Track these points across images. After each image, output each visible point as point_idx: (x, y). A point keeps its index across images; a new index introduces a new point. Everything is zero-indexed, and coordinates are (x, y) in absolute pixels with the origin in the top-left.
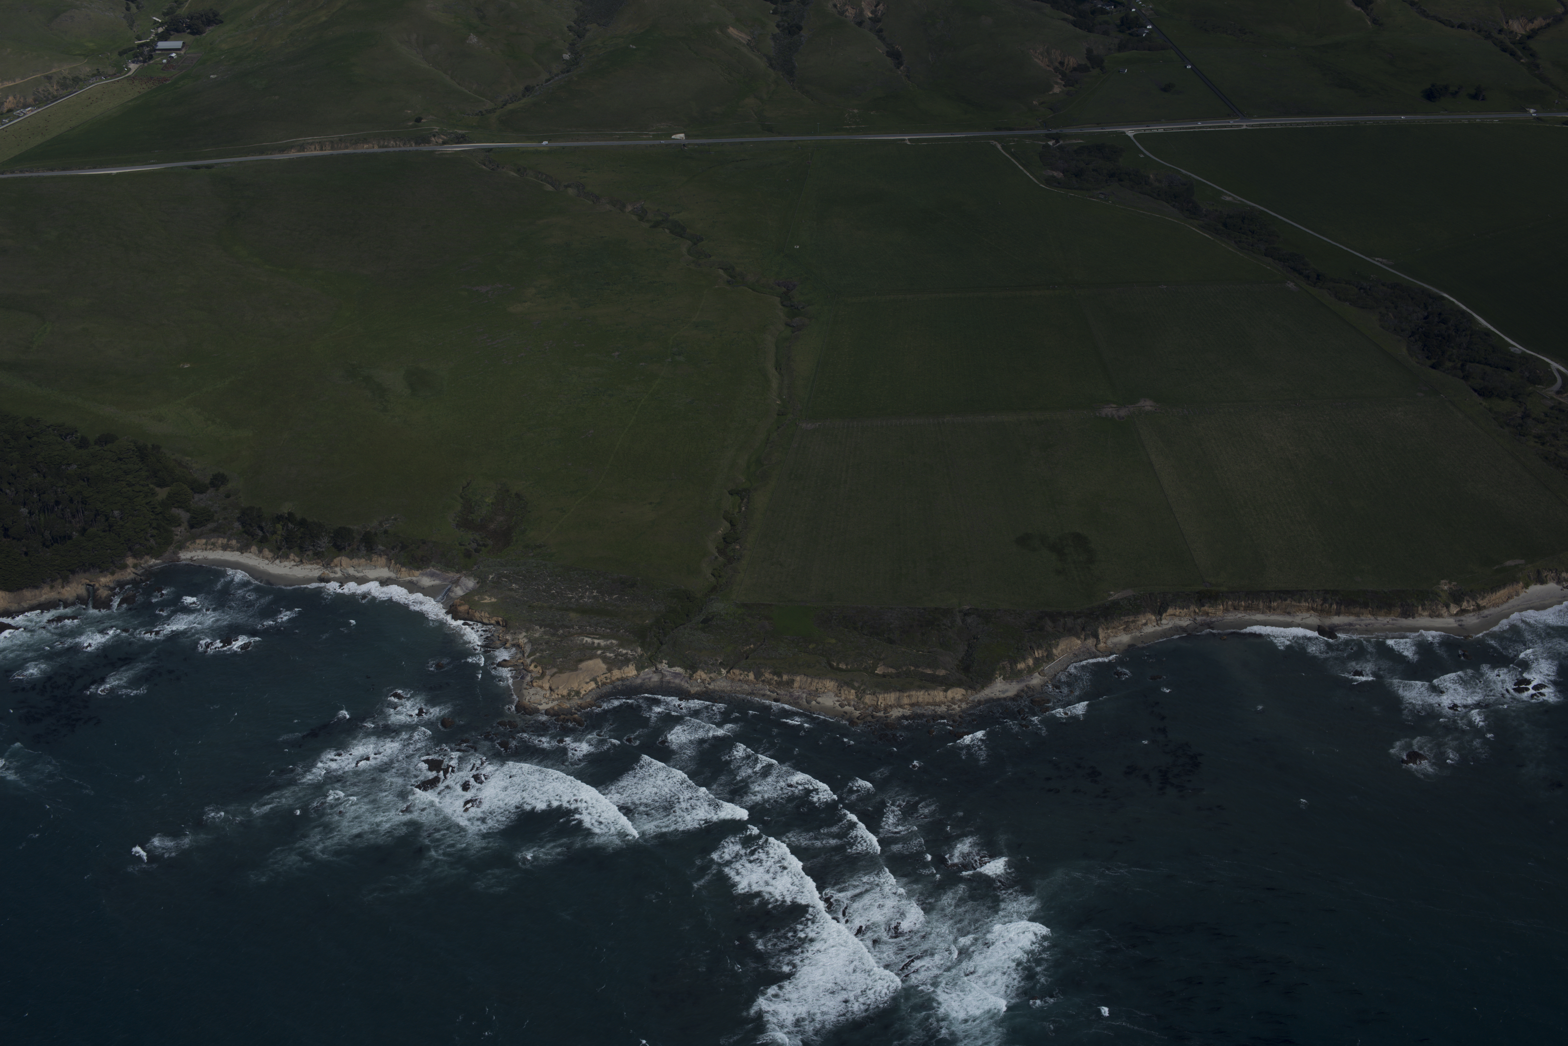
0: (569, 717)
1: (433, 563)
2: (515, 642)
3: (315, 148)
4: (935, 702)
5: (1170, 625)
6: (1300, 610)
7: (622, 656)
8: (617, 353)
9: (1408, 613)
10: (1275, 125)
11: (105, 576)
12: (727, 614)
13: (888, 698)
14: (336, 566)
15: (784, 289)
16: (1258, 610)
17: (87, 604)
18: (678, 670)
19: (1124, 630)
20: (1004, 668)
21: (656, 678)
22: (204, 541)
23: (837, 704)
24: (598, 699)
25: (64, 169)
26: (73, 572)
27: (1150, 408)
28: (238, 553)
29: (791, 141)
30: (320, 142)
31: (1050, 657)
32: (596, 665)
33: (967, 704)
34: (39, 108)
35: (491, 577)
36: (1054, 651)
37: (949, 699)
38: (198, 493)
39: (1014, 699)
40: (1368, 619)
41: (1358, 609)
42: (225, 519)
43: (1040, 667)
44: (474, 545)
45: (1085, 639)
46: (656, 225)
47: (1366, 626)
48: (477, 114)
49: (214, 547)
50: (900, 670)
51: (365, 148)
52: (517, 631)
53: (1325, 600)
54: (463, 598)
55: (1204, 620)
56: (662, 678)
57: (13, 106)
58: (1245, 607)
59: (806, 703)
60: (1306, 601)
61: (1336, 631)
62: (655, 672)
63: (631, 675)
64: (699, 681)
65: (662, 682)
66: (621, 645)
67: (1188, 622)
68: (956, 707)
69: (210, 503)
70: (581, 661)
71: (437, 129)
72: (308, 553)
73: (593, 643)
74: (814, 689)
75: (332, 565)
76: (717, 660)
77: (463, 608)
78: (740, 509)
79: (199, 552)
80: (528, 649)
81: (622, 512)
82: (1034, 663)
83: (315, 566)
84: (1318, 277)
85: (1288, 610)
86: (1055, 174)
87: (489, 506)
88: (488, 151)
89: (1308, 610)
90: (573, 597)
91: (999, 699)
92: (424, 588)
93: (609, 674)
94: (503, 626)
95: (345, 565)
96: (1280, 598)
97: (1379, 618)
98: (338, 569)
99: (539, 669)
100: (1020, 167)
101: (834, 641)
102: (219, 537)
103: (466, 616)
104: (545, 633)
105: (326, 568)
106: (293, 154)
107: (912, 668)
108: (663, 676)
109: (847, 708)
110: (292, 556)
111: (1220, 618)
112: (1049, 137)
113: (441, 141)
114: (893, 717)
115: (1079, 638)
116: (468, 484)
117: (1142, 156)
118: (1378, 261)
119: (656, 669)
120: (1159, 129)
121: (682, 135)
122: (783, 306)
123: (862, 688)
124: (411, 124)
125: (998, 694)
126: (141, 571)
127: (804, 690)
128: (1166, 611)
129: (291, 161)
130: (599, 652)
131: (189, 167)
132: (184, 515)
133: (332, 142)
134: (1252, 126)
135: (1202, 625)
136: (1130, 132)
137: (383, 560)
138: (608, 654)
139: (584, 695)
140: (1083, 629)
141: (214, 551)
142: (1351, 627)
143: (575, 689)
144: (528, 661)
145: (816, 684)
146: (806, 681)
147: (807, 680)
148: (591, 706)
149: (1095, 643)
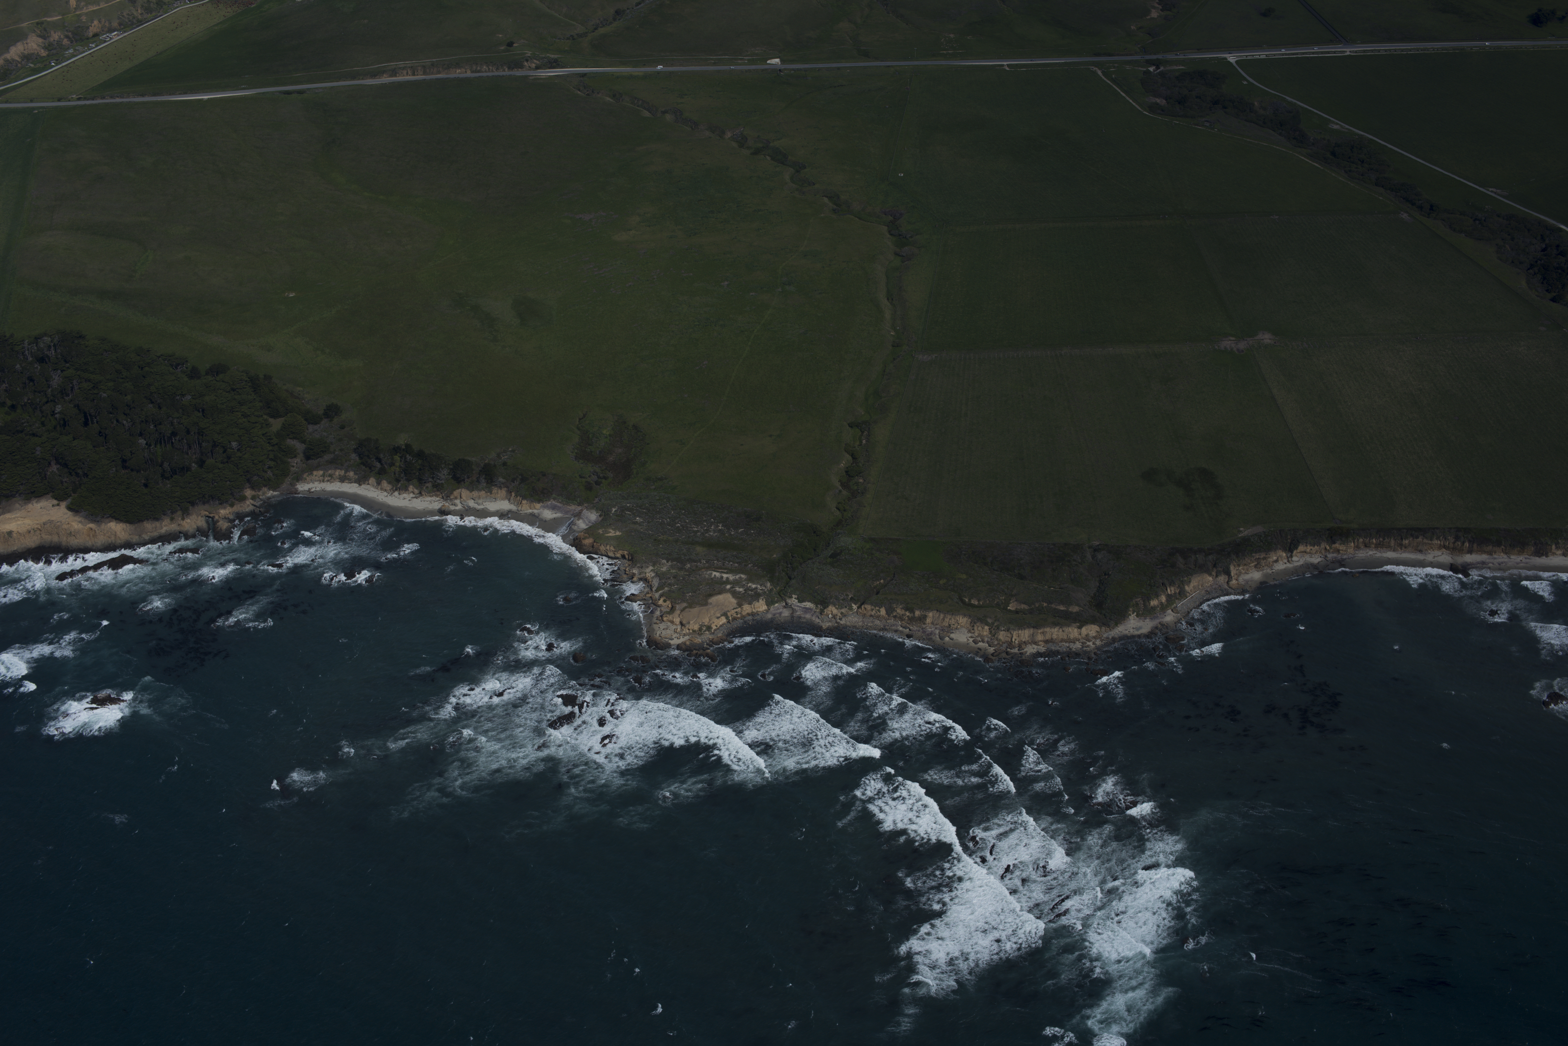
0: (701, 652)
1: (554, 495)
2: (642, 576)
3: (407, 73)
4: (1069, 639)
5: (1301, 562)
6: (1432, 548)
7: (752, 590)
8: (726, 283)
9: (1541, 552)
10: (1379, 51)
11: (225, 508)
12: (855, 548)
13: (1022, 635)
14: (456, 498)
15: (891, 218)
16: (1389, 548)
17: (207, 536)
18: (808, 605)
19: (1255, 566)
20: (1137, 604)
21: (786, 613)
22: (321, 472)
23: (971, 640)
24: (728, 635)
25: (155, 95)
26: (193, 504)
27: (1269, 341)
28: (356, 485)
29: (888, 66)
30: (412, 67)
31: (1182, 594)
32: (726, 600)
33: (1102, 641)
34: (125, 32)
35: (614, 510)
36: (1187, 588)
37: (1084, 636)
38: (312, 424)
39: (1148, 636)
40: (1500, 557)
41: (1491, 547)
42: (341, 450)
43: (1173, 604)
44: (595, 478)
45: (1217, 576)
46: (757, 152)
47: (1499, 564)
48: (568, 39)
49: (331, 479)
50: (1033, 606)
51: (458, 73)
52: (644, 565)
53: (1457, 538)
54: (586, 531)
55: (1335, 558)
56: (792, 613)
57: (98, 30)
58: (1376, 544)
59: (939, 639)
60: (1438, 538)
61: (1469, 569)
62: (785, 607)
63: (761, 610)
64: (830, 616)
65: (793, 617)
66: (750, 580)
67: (1319, 560)
68: (1090, 644)
69: (325, 434)
70: (711, 595)
71: (529, 54)
72: (427, 485)
73: (722, 577)
74: (947, 625)
75: (452, 497)
76: (847, 595)
77: (588, 542)
78: (861, 442)
79: (316, 484)
80: (656, 583)
81: (742, 445)
82: (1167, 600)
83: (434, 498)
84: (1432, 208)
85: (1419, 548)
86: (1158, 101)
87: (606, 437)
88: (583, 76)
89: (1440, 547)
90: (698, 531)
91: (1133, 636)
92: (546, 521)
93: (739, 609)
94: (629, 560)
95: (465, 498)
96: (1412, 535)
97: (1512, 557)
98: (458, 501)
99: (668, 602)
100: (1122, 93)
101: (964, 576)
102: (336, 468)
103: (591, 549)
104: (672, 567)
105: (446, 500)
106: (385, 79)
107: (1045, 604)
108: (794, 611)
109: (981, 644)
110: (411, 488)
111: (1351, 556)
112: (1150, 63)
113: (534, 66)
114: (1028, 654)
115: (1210, 575)
116: (584, 416)
117: (1245, 83)
118: (1492, 192)
119: (786, 604)
120: (1261, 55)
121: (777, 60)
122: (891, 235)
123: (995, 624)
124: (503, 48)
125: (1132, 630)
126: (259, 503)
127: (938, 626)
128: (1297, 548)
129: (383, 86)
130: (728, 587)
131: (280, 92)
132: (299, 447)
133: (424, 67)
134: (1356, 52)
135: (1333, 562)
136: (1232, 58)
137: (503, 492)
138: (737, 589)
139: (715, 630)
140: (1215, 566)
141: (331, 482)
142: (1484, 566)
143: (706, 624)
144: (657, 595)
145: (949, 620)
146: (939, 617)
147: (939, 615)
148: (722, 641)
149: (1226, 580)
